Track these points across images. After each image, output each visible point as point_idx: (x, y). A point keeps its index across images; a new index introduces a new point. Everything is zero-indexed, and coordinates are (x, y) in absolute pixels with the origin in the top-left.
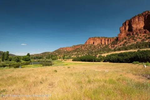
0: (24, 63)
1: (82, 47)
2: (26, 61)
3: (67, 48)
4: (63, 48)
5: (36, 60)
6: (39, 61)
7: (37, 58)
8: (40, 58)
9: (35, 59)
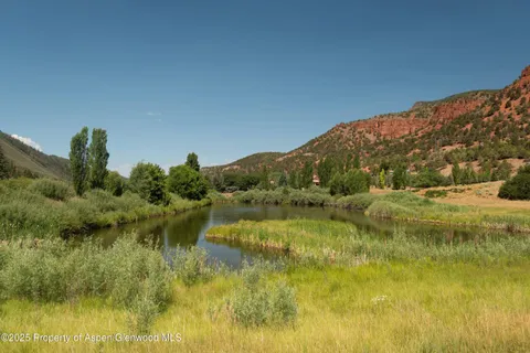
0: (185, 210)
1: (496, 105)
2: (191, 196)
3: (380, 124)
4: (354, 126)
5: (228, 195)
6: (247, 202)
7: (232, 184)
8: (248, 184)
9: (223, 190)
